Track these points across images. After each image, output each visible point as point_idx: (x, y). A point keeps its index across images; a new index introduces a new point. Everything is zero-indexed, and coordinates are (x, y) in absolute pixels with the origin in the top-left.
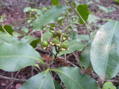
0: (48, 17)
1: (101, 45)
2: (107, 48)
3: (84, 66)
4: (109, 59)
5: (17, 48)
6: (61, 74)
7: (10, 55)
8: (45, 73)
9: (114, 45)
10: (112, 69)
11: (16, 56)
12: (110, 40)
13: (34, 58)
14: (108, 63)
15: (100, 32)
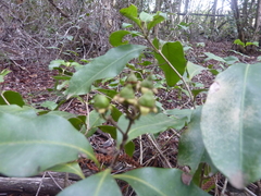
0: (103, 67)
1: (222, 111)
2: (236, 117)
3: (190, 164)
4: (245, 139)
5: (34, 125)
6: (139, 184)
7: (17, 139)
8: (100, 178)
9: (250, 108)
10: (256, 158)
11: (31, 142)
12: (241, 99)
13: (73, 146)
14: (245, 147)
15: (218, 87)
